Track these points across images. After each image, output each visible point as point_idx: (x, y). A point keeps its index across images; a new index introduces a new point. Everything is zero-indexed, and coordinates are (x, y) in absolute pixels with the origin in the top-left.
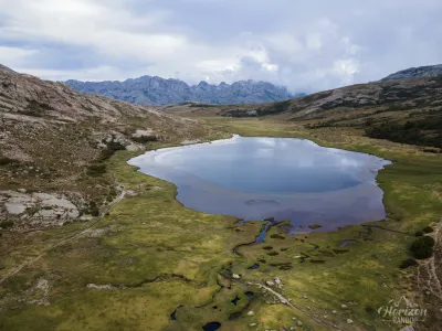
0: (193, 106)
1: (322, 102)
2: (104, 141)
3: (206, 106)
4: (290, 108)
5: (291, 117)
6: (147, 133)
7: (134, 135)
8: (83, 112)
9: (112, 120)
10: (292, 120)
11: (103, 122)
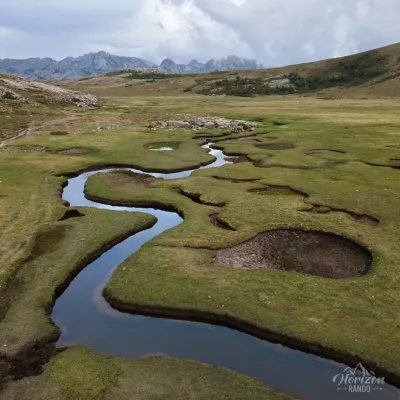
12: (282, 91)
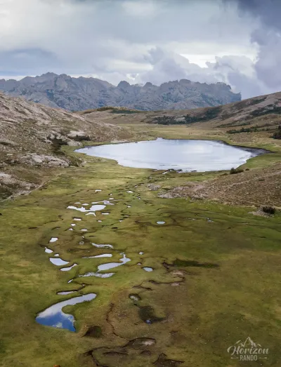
0: (115, 111)
1: (253, 108)
2: (49, 138)
3: (129, 112)
4: (221, 114)
5: (218, 124)
6: (80, 133)
7: (69, 135)
8: (19, 115)
9: (47, 122)
10: (218, 127)
11: (39, 124)
12: (181, 123)
